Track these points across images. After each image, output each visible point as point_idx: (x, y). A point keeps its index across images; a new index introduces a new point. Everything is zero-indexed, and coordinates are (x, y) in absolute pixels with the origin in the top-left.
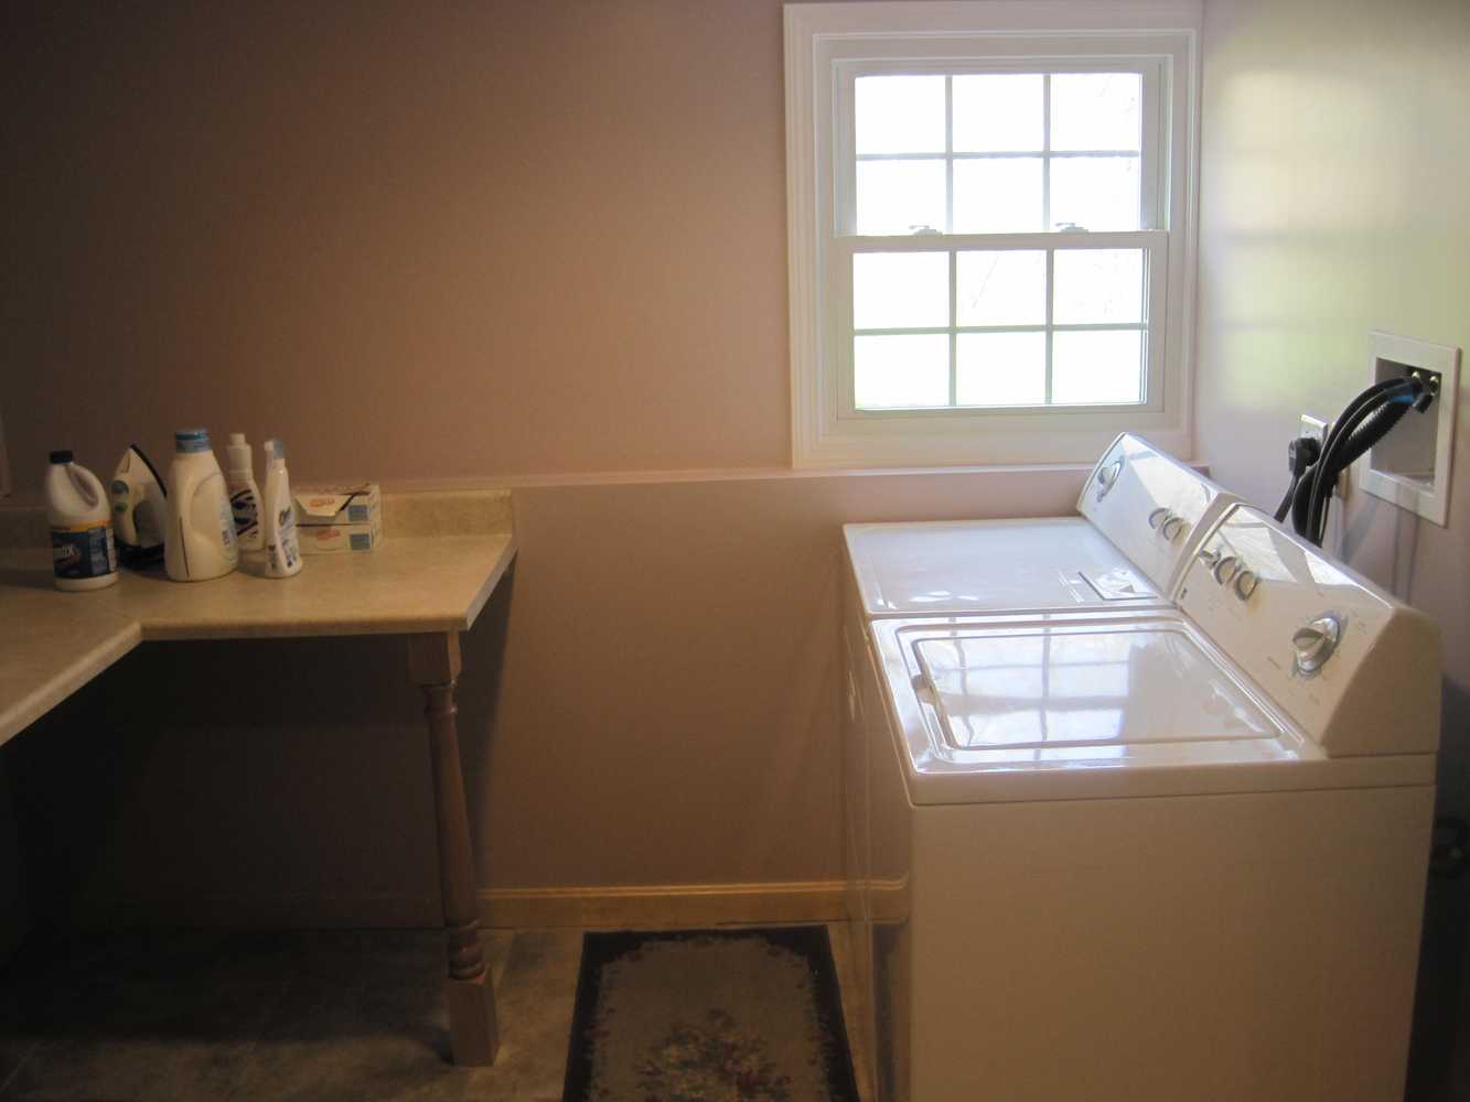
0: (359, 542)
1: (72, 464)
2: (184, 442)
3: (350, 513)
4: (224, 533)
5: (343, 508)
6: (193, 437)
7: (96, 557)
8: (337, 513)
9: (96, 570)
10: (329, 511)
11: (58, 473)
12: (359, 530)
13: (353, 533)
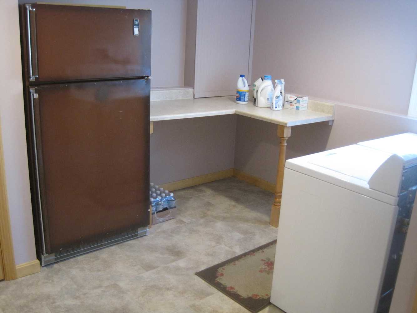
0: (298, 108)
1: (243, 78)
2: (265, 78)
3: (297, 101)
4: (268, 99)
5: (295, 100)
6: (267, 77)
7: (242, 97)
8: (294, 100)
9: (242, 100)
10: (292, 100)
11: (241, 79)
12: (297, 105)
13: (297, 106)
